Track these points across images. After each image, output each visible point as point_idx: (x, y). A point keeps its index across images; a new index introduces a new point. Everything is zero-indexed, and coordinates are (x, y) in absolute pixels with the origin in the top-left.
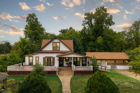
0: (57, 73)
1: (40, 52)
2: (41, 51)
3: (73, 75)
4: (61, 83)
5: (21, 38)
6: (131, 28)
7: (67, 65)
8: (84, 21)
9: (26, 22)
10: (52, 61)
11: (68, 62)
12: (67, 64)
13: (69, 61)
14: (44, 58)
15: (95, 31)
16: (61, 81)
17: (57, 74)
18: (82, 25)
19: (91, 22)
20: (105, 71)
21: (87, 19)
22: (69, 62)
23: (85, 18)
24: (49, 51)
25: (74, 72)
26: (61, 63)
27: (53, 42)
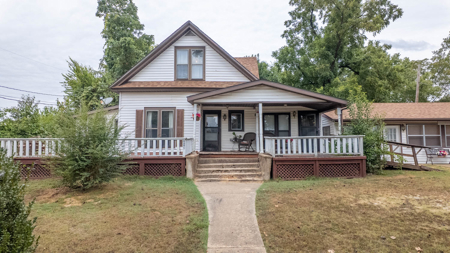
0: (189, 167)
1: (124, 86)
2: (126, 82)
3: (268, 177)
4: (204, 208)
5: (75, 64)
6: (441, 50)
7: (236, 147)
8: (290, 22)
9: (98, 15)
10: (171, 126)
11: (238, 134)
12: (236, 140)
13: (243, 130)
14: (139, 113)
15: (328, 48)
16: (207, 199)
17: (190, 174)
18: (283, 36)
19: (312, 24)
20: (413, 163)
21: (299, 17)
22: (242, 134)
23: (290, 13)
24: (159, 83)
25: (269, 162)
26: (212, 137)
27: (176, 48)
